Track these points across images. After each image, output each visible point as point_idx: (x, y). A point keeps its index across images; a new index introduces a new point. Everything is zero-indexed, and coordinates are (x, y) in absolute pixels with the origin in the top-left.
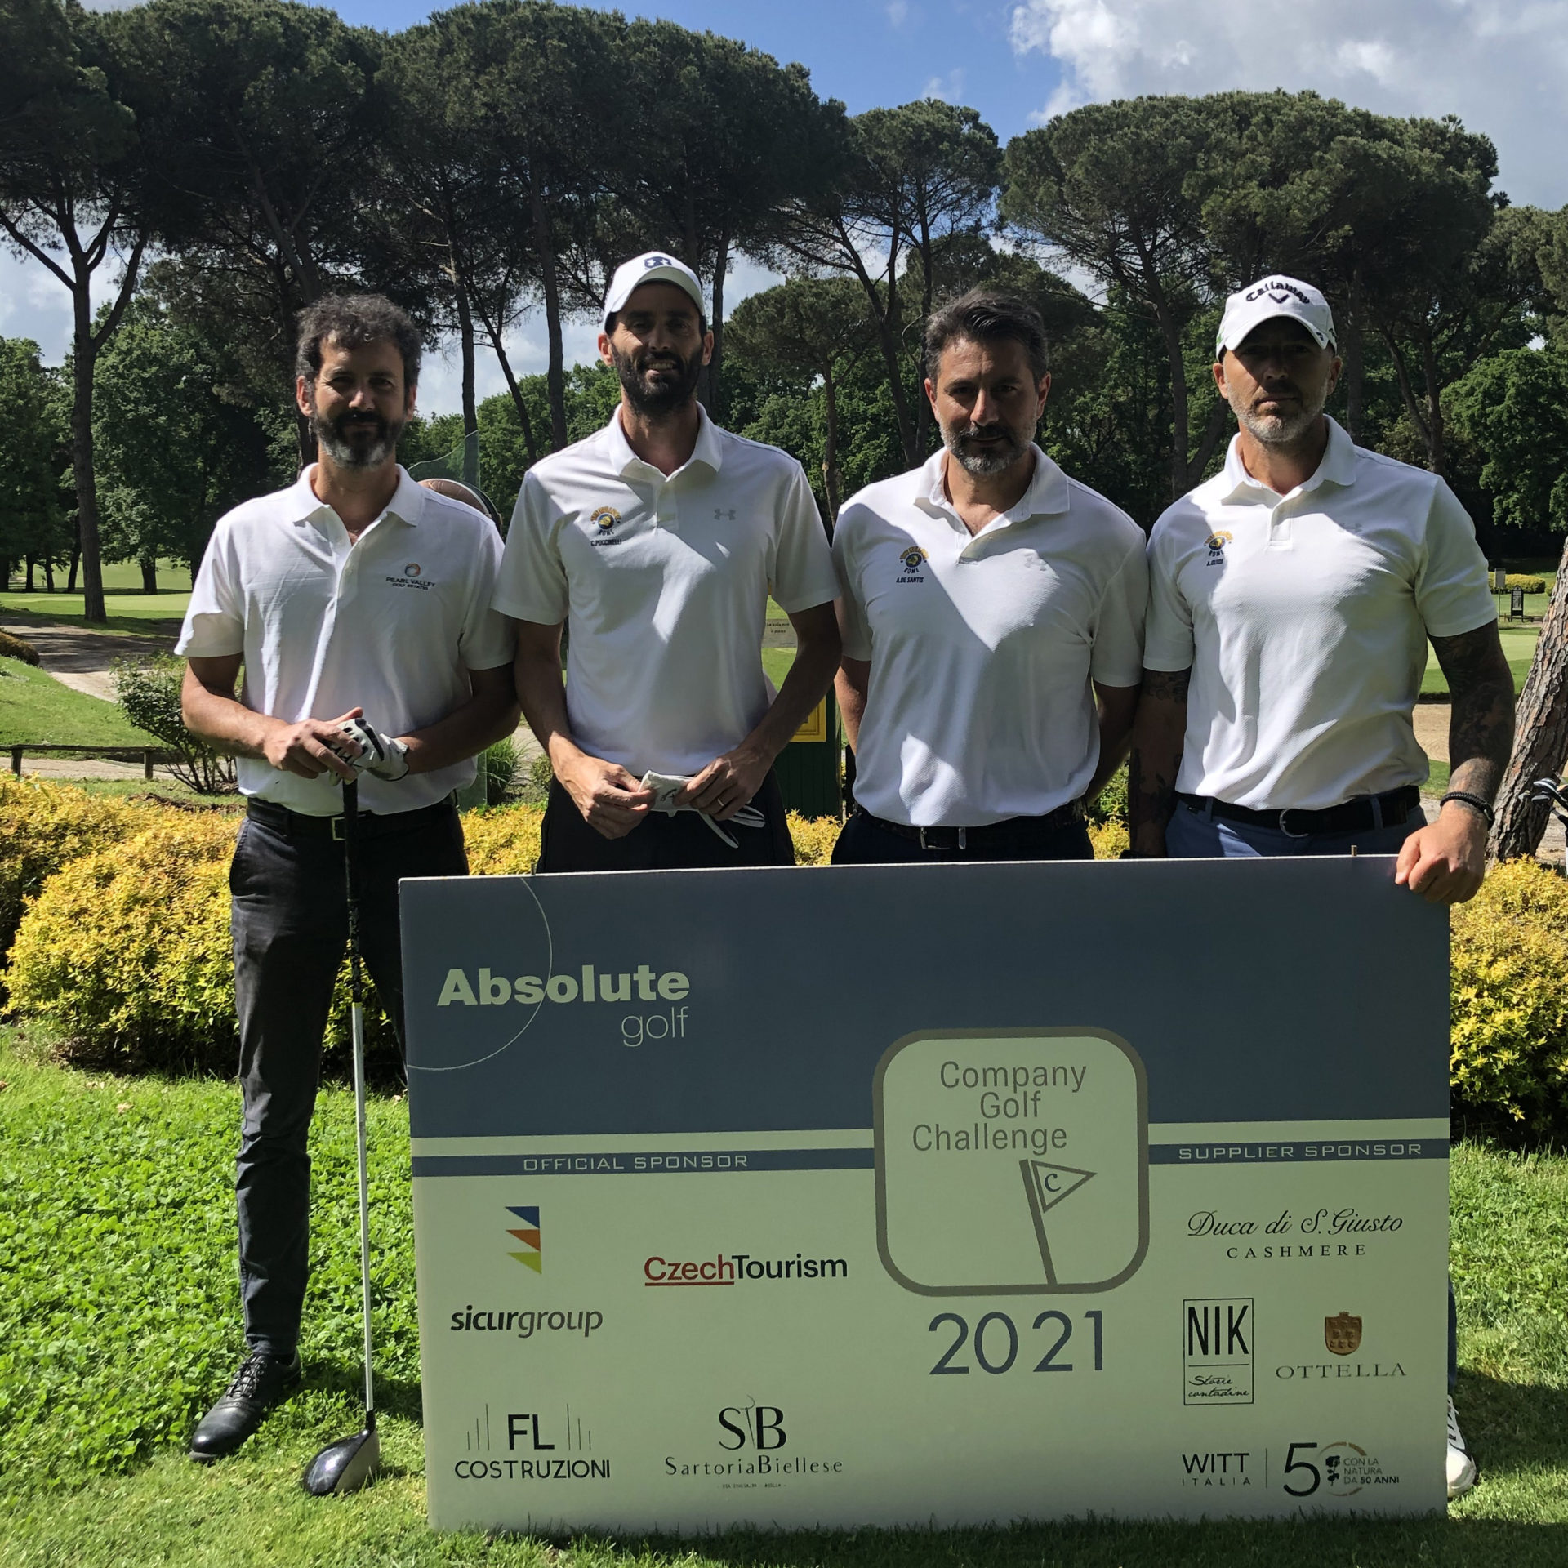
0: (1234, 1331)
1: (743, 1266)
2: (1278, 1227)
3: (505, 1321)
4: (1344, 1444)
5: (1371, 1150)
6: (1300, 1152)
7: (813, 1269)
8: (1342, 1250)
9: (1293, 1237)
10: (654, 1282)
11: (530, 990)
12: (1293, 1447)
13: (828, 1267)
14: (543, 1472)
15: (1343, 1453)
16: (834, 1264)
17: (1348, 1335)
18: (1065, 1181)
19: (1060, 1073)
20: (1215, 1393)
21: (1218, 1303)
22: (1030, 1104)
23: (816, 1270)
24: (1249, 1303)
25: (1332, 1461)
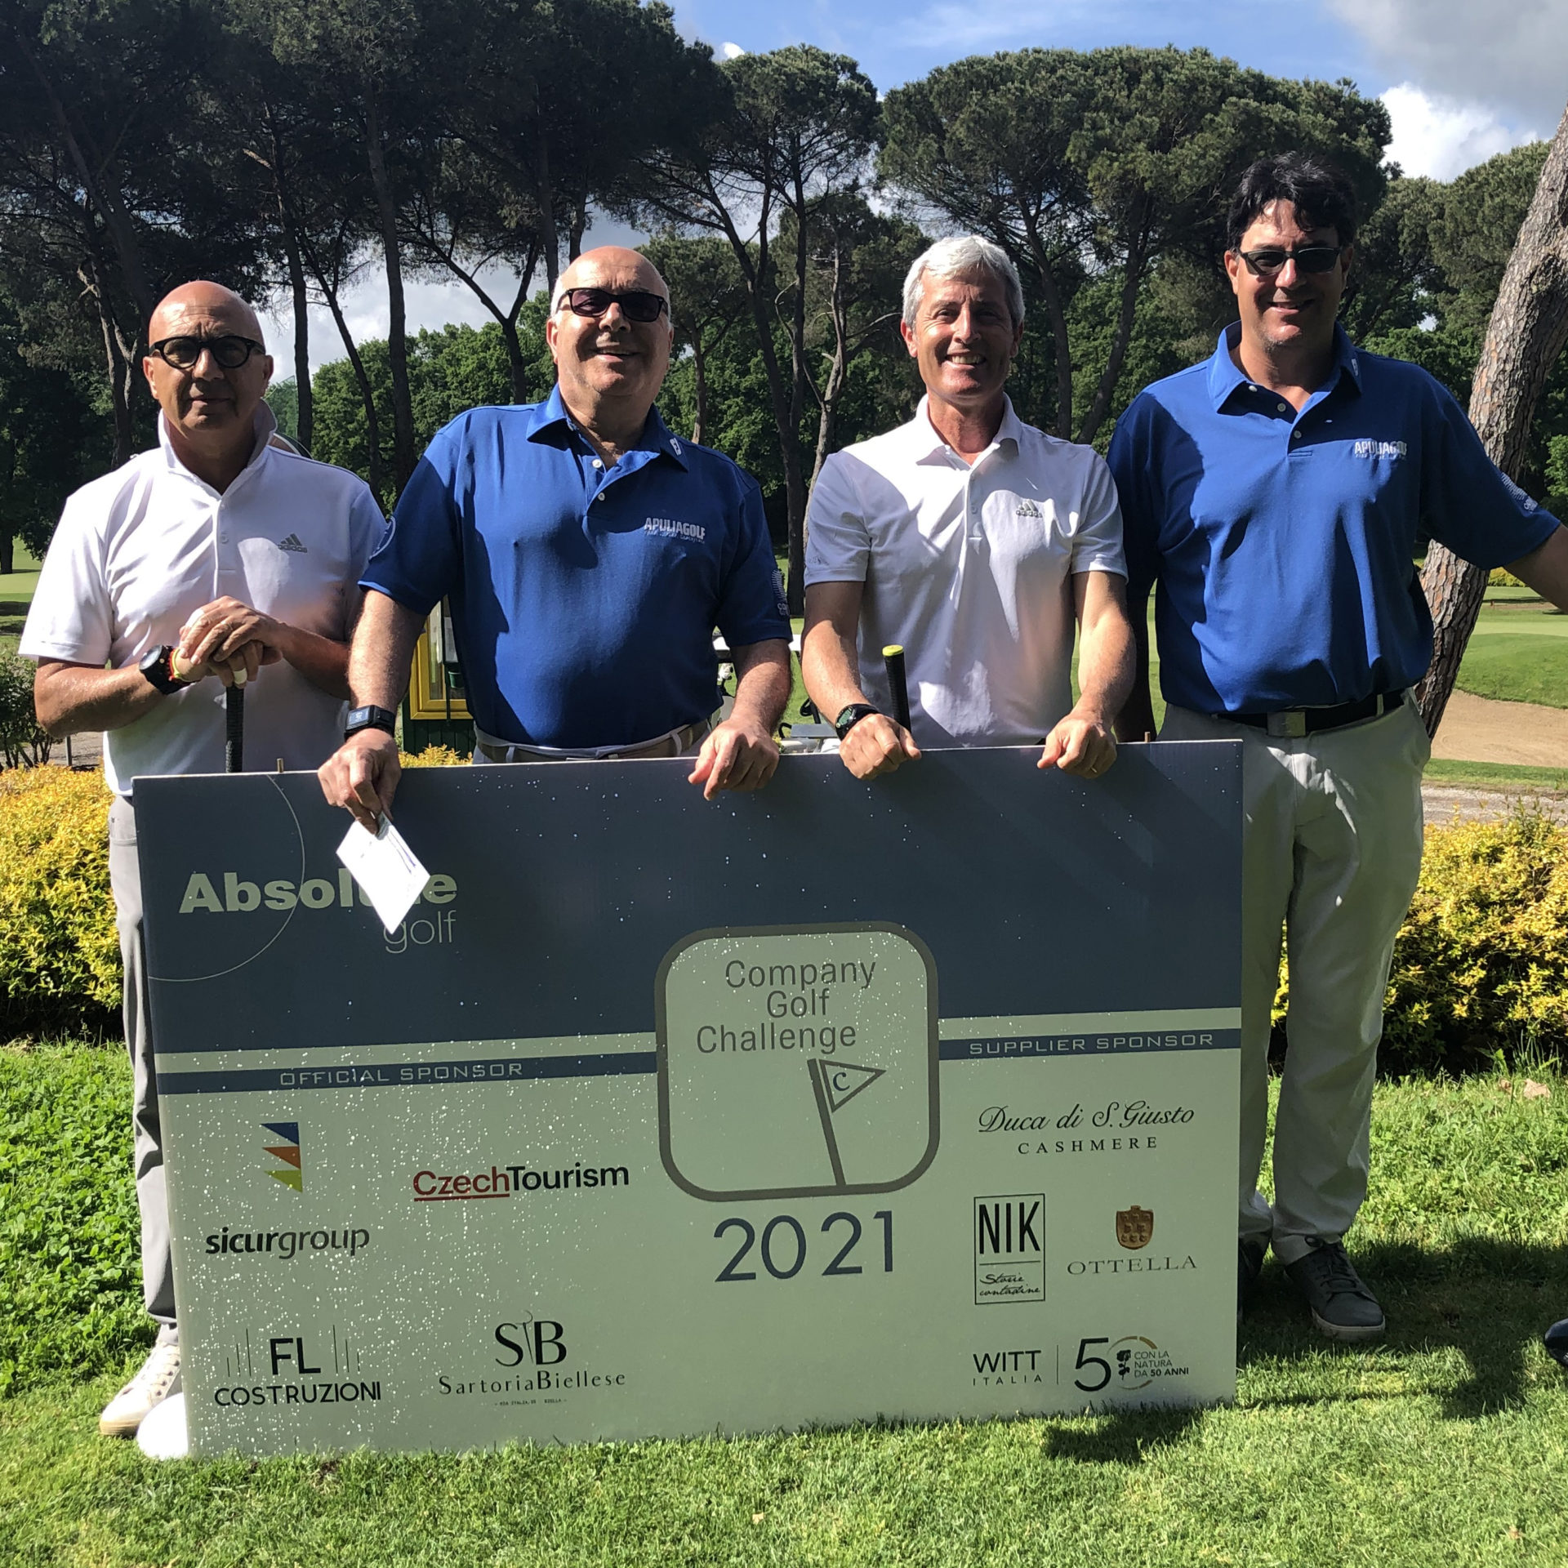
0: (1025, 1228)
1: (518, 1178)
2: (1069, 1122)
3: (265, 1242)
4: (1135, 1338)
5: (1163, 1041)
6: (1091, 1044)
7: (592, 1178)
8: (1133, 1143)
9: (1085, 1132)
10: (424, 1196)
11: (280, 895)
12: (1084, 1342)
13: (609, 1175)
14: (310, 1397)
15: (1135, 1347)
16: (614, 1172)
17: (1140, 1229)
18: (855, 1079)
19: (849, 970)
20: (1006, 1291)
21: (1008, 1200)
22: (819, 1002)
23: (596, 1180)
24: (1040, 1199)
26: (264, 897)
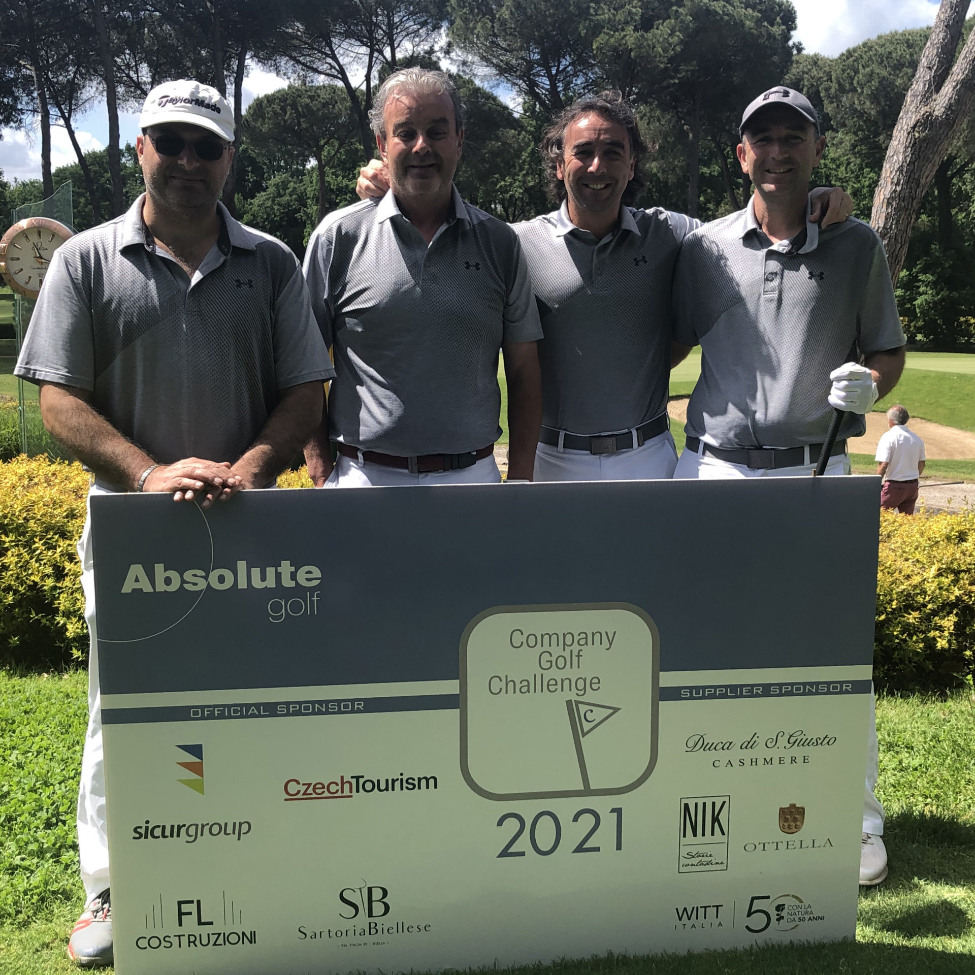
0: (715, 819)
1: (359, 783)
2: (749, 745)
3: (176, 831)
4: (789, 895)
5: (817, 688)
6: (766, 691)
7: (411, 784)
8: (793, 760)
9: (760, 752)
10: (292, 797)
11: (195, 580)
12: (753, 899)
13: (423, 782)
14: (205, 942)
15: (788, 902)
16: (427, 780)
17: (795, 820)
18: (598, 714)
19: (597, 636)
20: (701, 863)
21: (704, 800)
22: (575, 659)
23: (414, 785)
24: (727, 799)
25: (780, 908)
26: (183, 581)
